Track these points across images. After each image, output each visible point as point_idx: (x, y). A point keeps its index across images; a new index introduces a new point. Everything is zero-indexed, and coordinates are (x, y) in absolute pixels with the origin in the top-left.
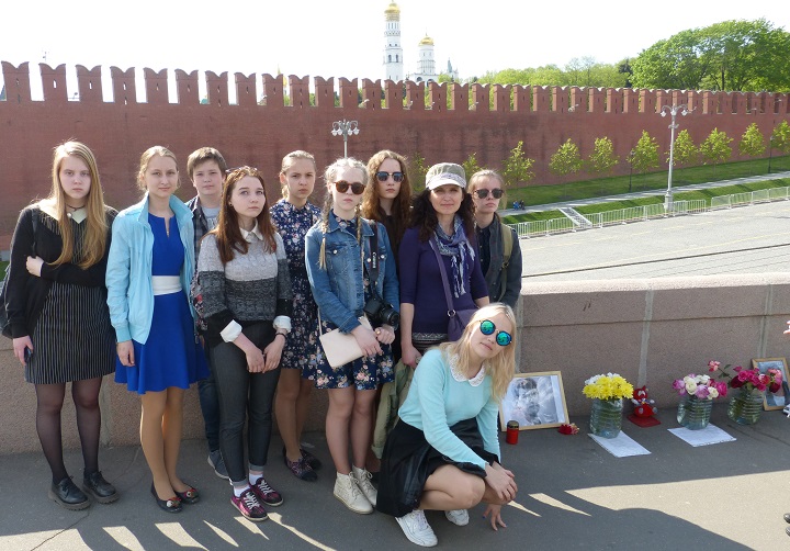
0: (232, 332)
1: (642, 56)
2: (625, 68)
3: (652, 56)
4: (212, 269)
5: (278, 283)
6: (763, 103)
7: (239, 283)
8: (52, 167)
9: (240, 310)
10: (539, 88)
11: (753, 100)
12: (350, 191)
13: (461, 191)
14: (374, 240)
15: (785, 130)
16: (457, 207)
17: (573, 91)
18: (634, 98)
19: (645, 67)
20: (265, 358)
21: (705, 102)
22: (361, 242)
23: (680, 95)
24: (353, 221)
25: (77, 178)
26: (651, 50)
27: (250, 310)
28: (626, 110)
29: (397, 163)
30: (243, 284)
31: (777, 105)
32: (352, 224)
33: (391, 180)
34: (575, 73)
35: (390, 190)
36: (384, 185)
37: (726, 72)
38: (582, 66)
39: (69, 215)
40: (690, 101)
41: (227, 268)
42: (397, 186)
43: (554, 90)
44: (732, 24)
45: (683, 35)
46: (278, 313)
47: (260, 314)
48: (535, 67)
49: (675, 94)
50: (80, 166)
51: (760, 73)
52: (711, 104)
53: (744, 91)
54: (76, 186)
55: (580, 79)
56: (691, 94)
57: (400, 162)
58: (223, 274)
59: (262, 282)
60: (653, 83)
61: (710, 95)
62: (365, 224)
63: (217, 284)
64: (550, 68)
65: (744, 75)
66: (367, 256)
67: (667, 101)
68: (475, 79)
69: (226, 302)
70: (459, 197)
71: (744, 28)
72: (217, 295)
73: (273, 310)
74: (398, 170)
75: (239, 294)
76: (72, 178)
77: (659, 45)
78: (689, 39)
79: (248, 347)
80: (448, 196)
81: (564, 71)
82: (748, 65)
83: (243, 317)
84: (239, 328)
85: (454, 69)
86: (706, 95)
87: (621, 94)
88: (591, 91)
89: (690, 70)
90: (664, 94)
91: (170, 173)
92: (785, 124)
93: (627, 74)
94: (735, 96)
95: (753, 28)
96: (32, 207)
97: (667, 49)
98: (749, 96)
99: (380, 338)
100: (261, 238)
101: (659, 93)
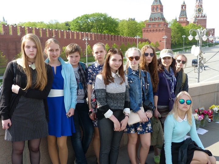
0: (109, 114)
1: (73, 21)
2: (67, 24)
3: (76, 21)
4: (101, 88)
5: (126, 95)
6: (108, 37)
7: (112, 94)
8: (21, 45)
9: (112, 105)
10: (42, 29)
11: (106, 37)
12: (134, 60)
13: (172, 59)
14: (145, 78)
15: (115, 46)
16: (171, 64)
17: (54, 31)
18: (73, 34)
19: (75, 24)
20: (121, 125)
21: (93, 36)
22: (141, 79)
23: (86, 34)
24: (138, 71)
25: (31, 49)
26: (76, 20)
27: (115, 105)
28: (71, 38)
29: (152, 50)
30: (113, 94)
31: (112, 38)
32: (137, 72)
33: (149, 56)
34: (52, 25)
35: (149, 60)
36: (147, 58)
37: (98, 28)
38: (54, 23)
39: (30, 66)
40: (89, 36)
41: (107, 88)
42: (151, 58)
43: (47, 30)
44: (98, 14)
45: (85, 15)
46: (125, 107)
47: (120, 107)
48: (37, 22)
49: (85, 34)
50: (32, 44)
51: (107, 29)
52: (95, 37)
53: (103, 34)
54: (31, 53)
55: (54, 27)
56: (89, 34)
57: (153, 49)
58: (105, 90)
59: (120, 94)
60: (78, 30)
61: (94, 35)
62: (142, 72)
63: (103, 94)
64: (42, 23)
65: (103, 29)
66: (143, 84)
67: (82, 36)
68: (16, 25)
69: (107, 102)
70: (171, 61)
71: (101, 15)
72: (103, 99)
73: (124, 105)
74: (152, 52)
75: (111, 98)
76: (29, 50)
77: (78, 18)
78: (87, 17)
79: (115, 120)
80: (167, 60)
81: (48, 24)
82: (103, 26)
83: (113, 108)
84: (112, 112)
85: (5, 20)
86: (93, 34)
87: (69, 32)
88: (59, 31)
89: (88, 26)
90: (81, 33)
91: (57, 50)
92: (115, 44)
93: (68, 26)
94: (101, 35)
95: (104, 15)
96: (14, 61)
97: (81, 19)
98: (105, 35)
99: (148, 115)
100: (119, 76)
101: (80, 33)
